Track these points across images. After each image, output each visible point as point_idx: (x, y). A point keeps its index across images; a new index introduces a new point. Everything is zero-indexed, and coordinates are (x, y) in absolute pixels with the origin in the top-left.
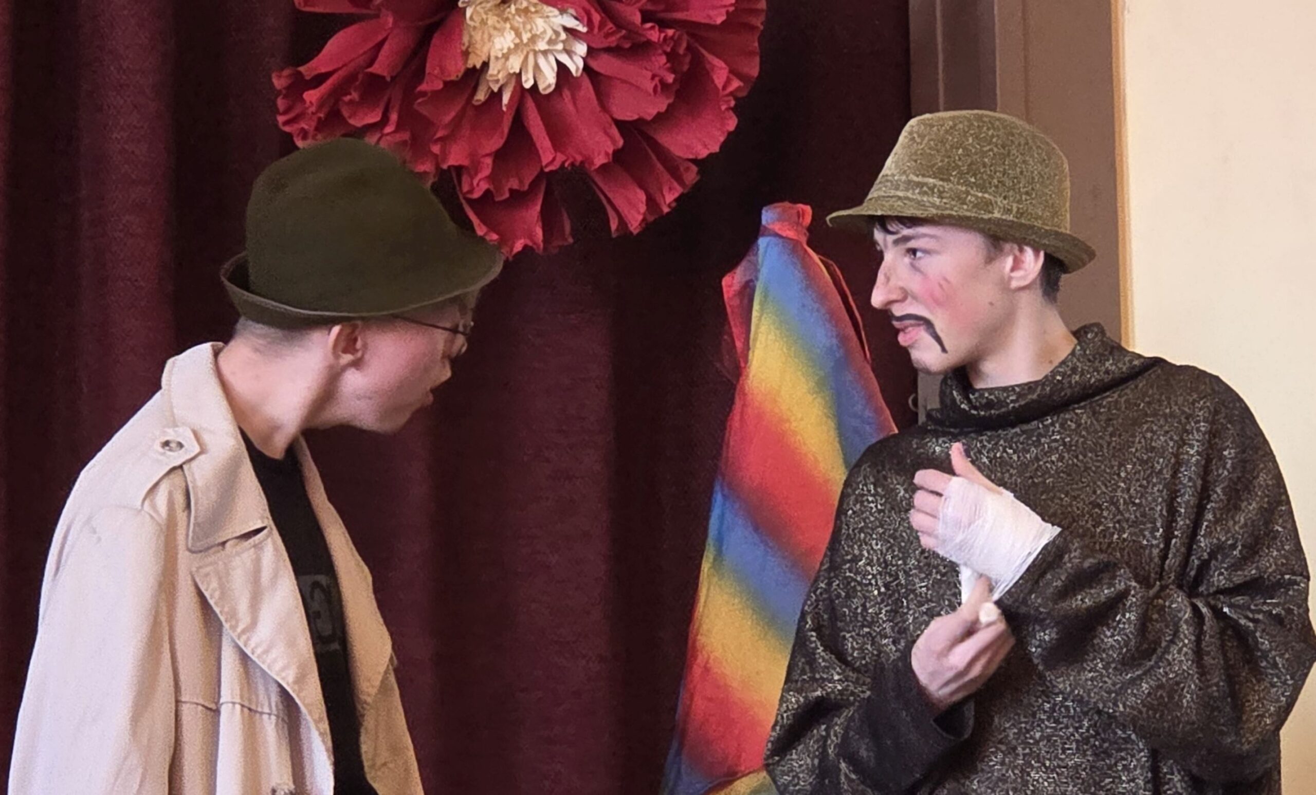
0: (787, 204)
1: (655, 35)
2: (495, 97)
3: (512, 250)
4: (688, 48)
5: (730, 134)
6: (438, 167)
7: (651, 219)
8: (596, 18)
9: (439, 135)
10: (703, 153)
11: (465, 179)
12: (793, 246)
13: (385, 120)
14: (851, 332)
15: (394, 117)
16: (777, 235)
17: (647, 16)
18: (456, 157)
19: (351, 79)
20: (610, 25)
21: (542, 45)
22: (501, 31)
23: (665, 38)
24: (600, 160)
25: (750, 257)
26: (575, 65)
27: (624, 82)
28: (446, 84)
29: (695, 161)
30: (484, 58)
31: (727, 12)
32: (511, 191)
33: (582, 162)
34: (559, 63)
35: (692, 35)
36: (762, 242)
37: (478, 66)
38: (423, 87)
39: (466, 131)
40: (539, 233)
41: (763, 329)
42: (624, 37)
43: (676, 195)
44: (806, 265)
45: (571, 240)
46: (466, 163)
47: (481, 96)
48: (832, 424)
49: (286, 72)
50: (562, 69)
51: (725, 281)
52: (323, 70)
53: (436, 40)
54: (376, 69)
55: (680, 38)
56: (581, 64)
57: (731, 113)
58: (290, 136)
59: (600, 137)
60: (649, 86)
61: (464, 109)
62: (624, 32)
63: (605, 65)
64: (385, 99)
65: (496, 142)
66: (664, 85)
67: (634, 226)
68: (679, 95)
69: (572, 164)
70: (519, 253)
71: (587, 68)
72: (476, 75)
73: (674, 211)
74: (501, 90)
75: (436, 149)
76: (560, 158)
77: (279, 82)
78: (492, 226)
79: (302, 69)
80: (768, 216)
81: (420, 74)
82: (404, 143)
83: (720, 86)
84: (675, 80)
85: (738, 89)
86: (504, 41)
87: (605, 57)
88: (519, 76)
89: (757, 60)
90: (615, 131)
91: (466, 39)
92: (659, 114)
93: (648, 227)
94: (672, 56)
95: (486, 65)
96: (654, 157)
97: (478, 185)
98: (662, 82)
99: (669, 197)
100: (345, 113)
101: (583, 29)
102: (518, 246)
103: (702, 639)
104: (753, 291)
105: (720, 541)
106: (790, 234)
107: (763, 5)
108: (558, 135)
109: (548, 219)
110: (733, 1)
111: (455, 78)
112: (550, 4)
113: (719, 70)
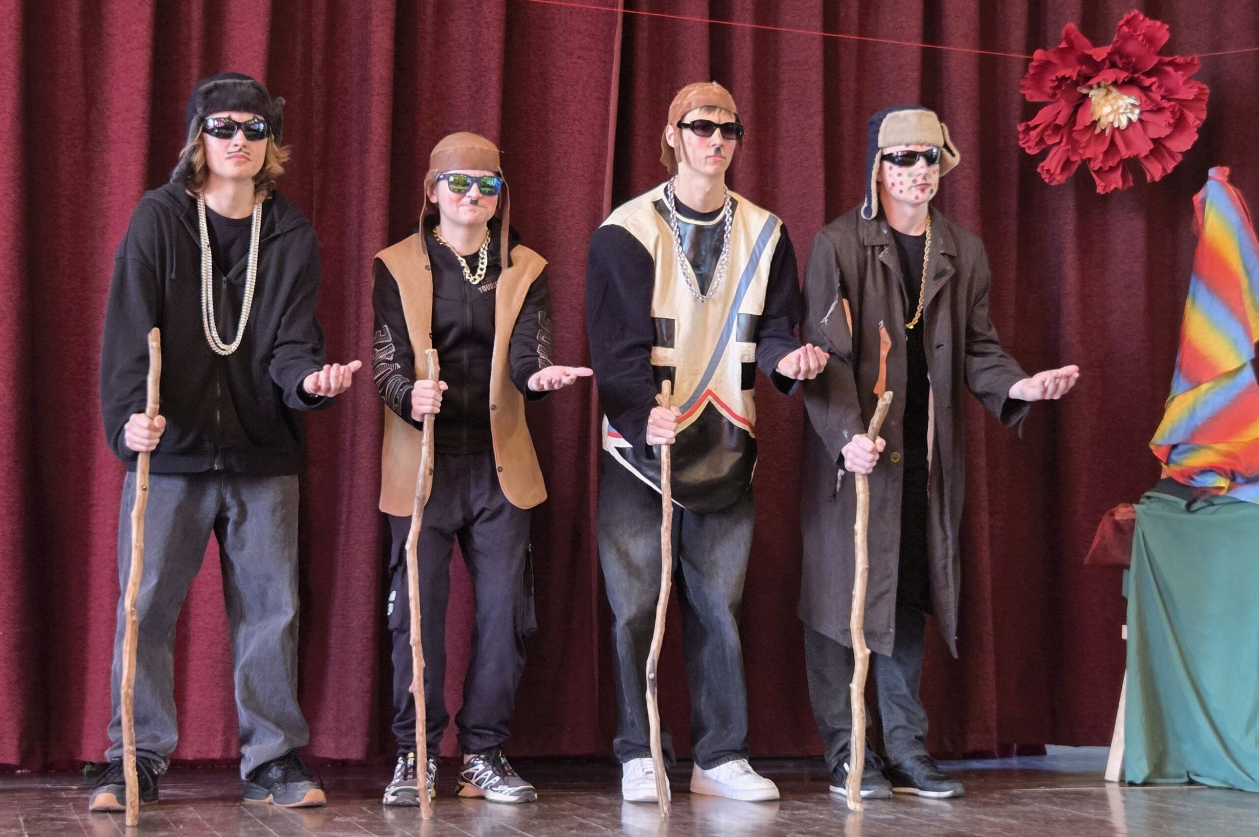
0: (1218, 167)
1: (1165, 104)
2: (1103, 131)
3: (1110, 189)
4: (1179, 109)
5: (1195, 142)
6: (1081, 158)
7: (1164, 175)
8: (1144, 98)
9: (1082, 146)
10: (1185, 149)
11: (1092, 163)
12: (1222, 182)
13: (1061, 142)
15: (1065, 140)
16: (1215, 179)
17: (1163, 97)
18: (1088, 154)
19: (1049, 125)
20: (1149, 102)
21: (1121, 110)
22: (1106, 106)
23: (1170, 106)
24: (1143, 154)
25: (1203, 189)
26: (1135, 117)
27: (1155, 124)
28: (1086, 127)
29: (1180, 153)
30: (1099, 117)
31: (1195, 95)
32: (1110, 166)
33: (1137, 155)
34: (1128, 117)
35: (1180, 104)
36: (1209, 183)
37: (1097, 120)
38: (1076, 128)
39: (1092, 144)
40: (1120, 182)
41: (1210, 214)
42: (1154, 106)
43: (1174, 166)
44: (1227, 191)
45: (1132, 184)
46: (1092, 156)
47: (1098, 131)
49: (1024, 124)
50: (1130, 120)
51: (1195, 198)
52: (1038, 123)
53: (1080, 110)
54: (1058, 122)
55: (1176, 105)
56: (1137, 117)
57: (1196, 134)
58: (1024, 148)
59: (1144, 145)
60: (1164, 124)
61: (1091, 136)
62: (1154, 104)
63: (1146, 117)
64: (1061, 133)
65: (1104, 148)
66: (1169, 124)
67: (1157, 179)
68: (1175, 127)
69: (1133, 156)
70: (1112, 191)
71: (1140, 120)
72: (1095, 123)
73: (1172, 172)
74: (1105, 128)
75: (1081, 151)
76: (1129, 153)
77: (1021, 128)
78: (1102, 180)
79: (1029, 123)
80: (1212, 172)
81: (1074, 124)
82: (1068, 150)
83: (1191, 123)
84: (1174, 121)
85: (1199, 124)
86: (1107, 109)
87: (1145, 113)
88: (1112, 123)
89: (1205, 113)
90: (1150, 142)
91: (1092, 110)
92: (1167, 135)
93: (1161, 179)
94: (1173, 112)
95: (1099, 119)
96: (1165, 152)
97: (1096, 165)
98: (1169, 122)
99: (1171, 166)
100: (1046, 138)
101: (1137, 103)
102: (1112, 188)
103: (1187, 333)
104: (1205, 201)
105: (1194, 296)
106: (1220, 178)
107: (1208, 91)
108: (1128, 144)
109: (1124, 176)
110: (1197, 90)
111: (1088, 124)
112: (1126, 95)
113: (1191, 117)
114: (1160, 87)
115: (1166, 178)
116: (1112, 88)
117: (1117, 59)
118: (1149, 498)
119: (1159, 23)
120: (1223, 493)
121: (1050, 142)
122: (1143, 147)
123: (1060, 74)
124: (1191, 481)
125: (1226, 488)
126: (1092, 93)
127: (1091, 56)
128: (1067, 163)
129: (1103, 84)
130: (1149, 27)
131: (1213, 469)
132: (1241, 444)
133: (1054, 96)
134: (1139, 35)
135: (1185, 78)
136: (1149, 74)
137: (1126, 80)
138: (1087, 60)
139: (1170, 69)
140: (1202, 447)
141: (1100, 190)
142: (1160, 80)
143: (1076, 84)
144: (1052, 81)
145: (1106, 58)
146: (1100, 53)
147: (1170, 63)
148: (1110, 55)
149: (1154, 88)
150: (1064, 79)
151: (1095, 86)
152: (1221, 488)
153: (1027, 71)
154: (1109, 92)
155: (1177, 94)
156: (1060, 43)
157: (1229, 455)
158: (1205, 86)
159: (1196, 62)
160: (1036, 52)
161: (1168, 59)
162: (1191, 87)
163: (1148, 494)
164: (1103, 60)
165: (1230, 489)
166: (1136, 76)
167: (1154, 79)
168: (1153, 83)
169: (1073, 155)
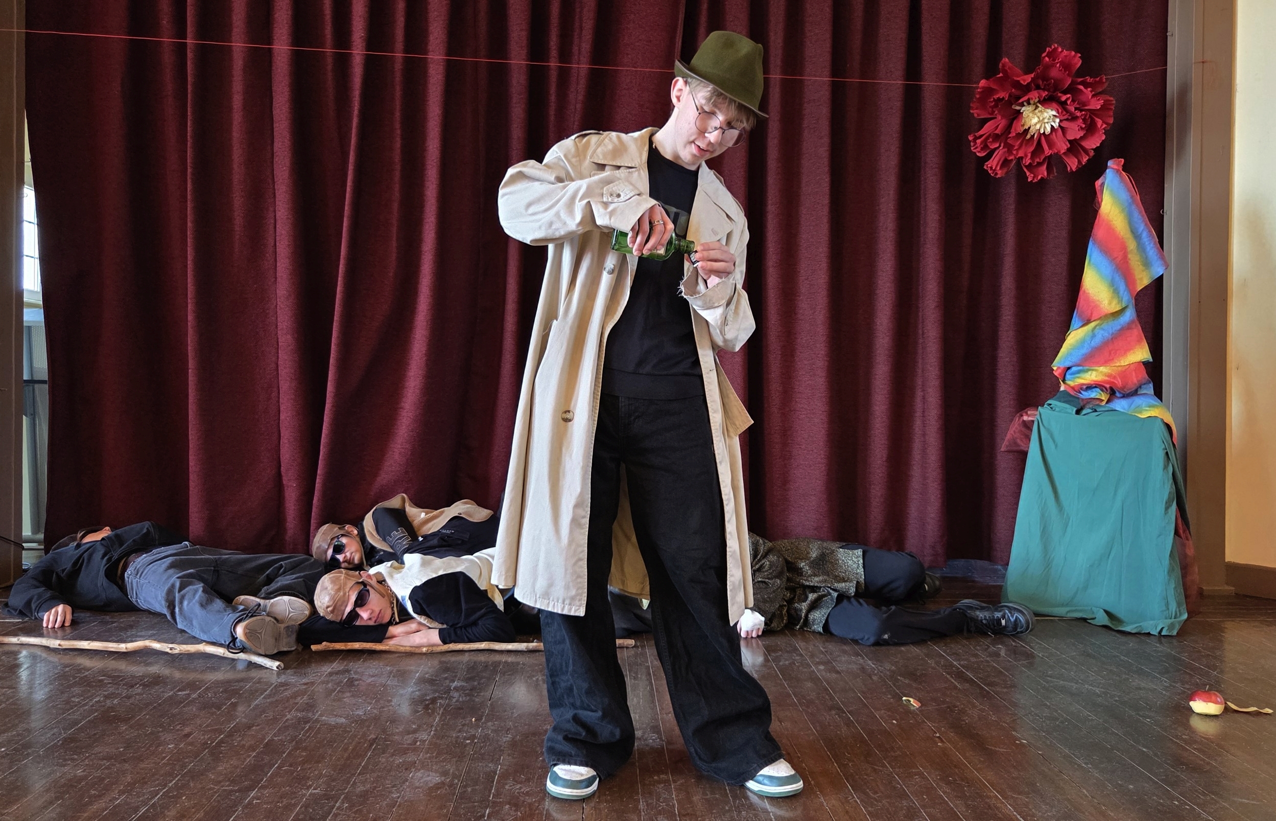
0: (1115, 159)
1: (1078, 114)
2: (1032, 136)
3: (1037, 179)
4: (1090, 117)
5: (1102, 141)
6: (1015, 158)
7: (1079, 166)
8: (1062, 110)
9: (1016, 148)
10: (1094, 147)
11: (1023, 160)
12: (1117, 171)
13: (1000, 146)
15: (1002, 145)
16: (1112, 168)
17: (1076, 109)
18: (1021, 154)
19: (990, 135)
20: (1065, 113)
21: (1046, 120)
22: (1034, 118)
23: (1082, 115)
24: (1063, 151)
25: (1103, 176)
26: (1056, 125)
27: (1071, 129)
28: (1018, 134)
29: (1092, 149)
30: (1029, 126)
31: (1102, 105)
32: (1037, 162)
33: (1058, 152)
34: (1052, 125)
35: (1090, 113)
36: (1107, 171)
37: (1027, 129)
38: (1010, 136)
39: (1024, 147)
40: (1046, 174)
41: (1106, 195)
42: (1071, 115)
43: (1087, 159)
44: (1121, 177)
45: (1056, 174)
46: (1023, 155)
47: (1028, 137)
49: (973, 135)
50: (1052, 127)
51: (1097, 182)
52: (982, 134)
53: (1015, 123)
54: (996, 132)
55: (1087, 114)
56: (1058, 125)
57: (1104, 134)
58: (975, 153)
59: (1064, 145)
60: (1078, 129)
61: (1023, 141)
63: (1064, 124)
64: (1000, 141)
65: (1032, 149)
67: (1074, 170)
68: (1087, 130)
69: (1055, 153)
70: (1040, 180)
71: (1059, 126)
72: (1027, 131)
73: (1086, 164)
74: (1034, 134)
75: (1015, 153)
76: (1051, 151)
77: (971, 137)
78: (1031, 172)
79: (977, 134)
80: (1110, 163)
81: (1010, 133)
82: (1006, 151)
83: (1100, 126)
84: (1085, 127)
85: (1106, 127)
86: (1034, 121)
87: (1064, 121)
89: (1113, 118)
90: (1068, 143)
91: (1023, 121)
92: (1081, 137)
93: (1080, 169)
94: (1083, 120)
95: (1029, 128)
96: (1080, 149)
97: (1027, 161)
98: (1081, 127)
99: (1085, 159)
100: (989, 144)
101: (1057, 115)
102: (1039, 178)
104: (1104, 184)
106: (1116, 167)
107: (1114, 102)
108: (1051, 145)
109: (1049, 169)
110: (1103, 101)
111: (1021, 132)
112: (1048, 108)
113: (1099, 122)
114: (1073, 101)
115: (1082, 169)
116: (1039, 104)
117: (1040, 81)
118: (1049, 404)
119: (1073, 53)
120: (1103, 403)
121: (992, 147)
122: (1062, 147)
123: (996, 97)
124: (1080, 394)
125: (1106, 400)
126: (1023, 109)
127: (1019, 81)
128: (1005, 163)
129: (1032, 102)
130: (1066, 56)
131: (1097, 385)
132: (1119, 368)
133: (994, 113)
134: (1057, 63)
135: (1093, 93)
136: (1065, 92)
137: (1048, 98)
138: (1017, 84)
139: (1081, 87)
140: (1089, 369)
141: (1028, 180)
142: (1074, 96)
143: (1010, 103)
144: (990, 102)
145: (1031, 82)
146: (1027, 79)
147: (1082, 83)
148: (1034, 79)
149: (1069, 102)
150: (999, 100)
151: (1025, 104)
152: (1101, 400)
153: (975, 96)
154: (1037, 107)
155: (1089, 105)
156: (998, 75)
157: (1109, 376)
158: (1111, 99)
159: (1104, 80)
160: (981, 81)
161: (1080, 80)
162: (1099, 99)
164: (1028, 83)
165: (1109, 400)
166: (1055, 93)
167: (1068, 96)
168: (1068, 99)
169: (1009, 156)
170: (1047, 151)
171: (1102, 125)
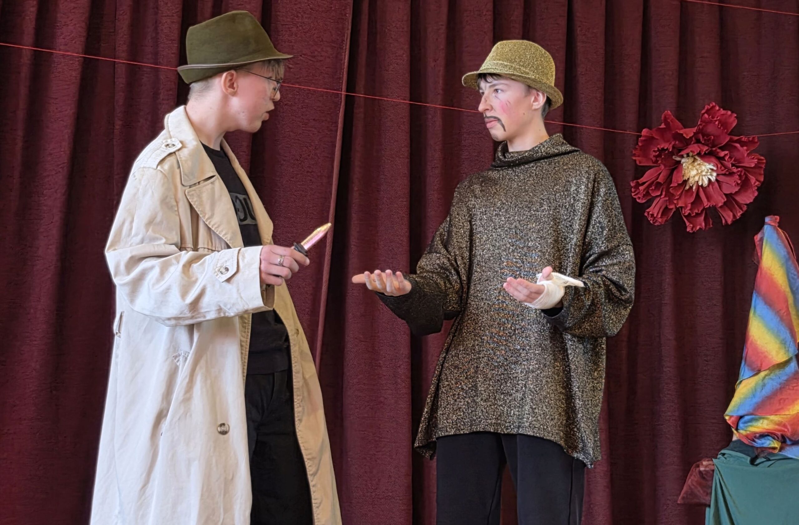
0: (772, 216)
1: (735, 170)
2: (691, 188)
3: (696, 229)
4: (745, 174)
5: (756, 197)
6: (676, 207)
7: (734, 220)
8: (719, 166)
9: (676, 198)
10: (748, 202)
11: (683, 210)
12: (774, 228)
13: (661, 194)
14: (790, 250)
15: (664, 193)
16: (769, 224)
17: (733, 165)
18: (681, 204)
19: (653, 182)
20: (723, 168)
21: (704, 173)
22: (693, 170)
23: (738, 171)
24: (720, 205)
25: (761, 231)
26: (713, 179)
27: (727, 183)
28: (678, 184)
29: (746, 204)
30: (688, 177)
31: (756, 164)
32: (697, 214)
33: (715, 205)
34: (709, 178)
35: (745, 170)
36: (766, 227)
37: (687, 179)
38: (671, 185)
39: (683, 197)
40: (703, 224)
41: (766, 250)
42: (727, 171)
43: (741, 213)
44: (778, 233)
45: (711, 226)
46: (683, 206)
47: (687, 187)
48: (786, 276)
49: (634, 182)
50: (710, 180)
51: (755, 237)
52: (645, 181)
53: (675, 172)
54: (658, 180)
55: (742, 171)
56: (715, 178)
57: (756, 191)
58: (635, 198)
59: (720, 198)
60: (734, 184)
61: (683, 191)
63: (721, 178)
64: (661, 189)
65: (692, 200)
66: (738, 184)
67: (729, 222)
68: (741, 186)
69: (713, 206)
70: (698, 230)
71: (717, 180)
72: (685, 182)
73: (740, 218)
74: (693, 186)
75: (675, 202)
76: (709, 204)
77: (632, 184)
78: (690, 223)
79: (639, 181)
80: (767, 219)
81: (671, 182)
82: (667, 200)
83: (753, 184)
84: (741, 182)
85: (758, 184)
86: (694, 172)
87: (721, 176)
88: (698, 182)
89: (763, 176)
90: (724, 196)
91: (683, 172)
92: (736, 192)
93: (734, 222)
94: (740, 176)
95: (688, 179)
96: (734, 203)
97: (687, 212)
99: (739, 215)
100: (650, 192)
101: (715, 169)
102: (698, 228)
104: (763, 240)
105: (755, 307)
106: (773, 224)
107: (765, 161)
108: (709, 198)
109: (706, 220)
110: (756, 160)
111: (680, 182)
112: (706, 162)
113: (753, 180)
114: (730, 158)
115: (735, 222)
116: (697, 157)
117: (701, 137)
118: (724, 454)
119: (729, 113)
120: (776, 451)
121: (653, 195)
122: (720, 200)
123: (661, 147)
124: (753, 443)
125: (778, 448)
126: (683, 160)
127: (682, 134)
128: (666, 210)
129: (691, 154)
130: (723, 115)
131: (769, 434)
132: (789, 416)
133: (656, 162)
134: (716, 121)
135: (748, 152)
136: (722, 149)
137: (707, 152)
138: (678, 137)
139: (738, 145)
140: (761, 418)
141: (688, 230)
142: (730, 153)
143: (672, 154)
144: (654, 151)
145: (693, 136)
146: (688, 133)
147: (739, 141)
148: (695, 134)
149: (727, 158)
150: (663, 149)
151: (685, 156)
152: (774, 448)
153: (637, 144)
154: (695, 160)
155: (743, 163)
156: (660, 125)
157: (779, 424)
158: (762, 158)
159: (756, 140)
160: (644, 130)
161: (736, 138)
162: (753, 158)
163: (723, 451)
164: (690, 137)
165: (781, 449)
166: (714, 149)
167: (726, 152)
168: (726, 155)
169: (670, 204)
170: (706, 204)
171: (755, 183)
